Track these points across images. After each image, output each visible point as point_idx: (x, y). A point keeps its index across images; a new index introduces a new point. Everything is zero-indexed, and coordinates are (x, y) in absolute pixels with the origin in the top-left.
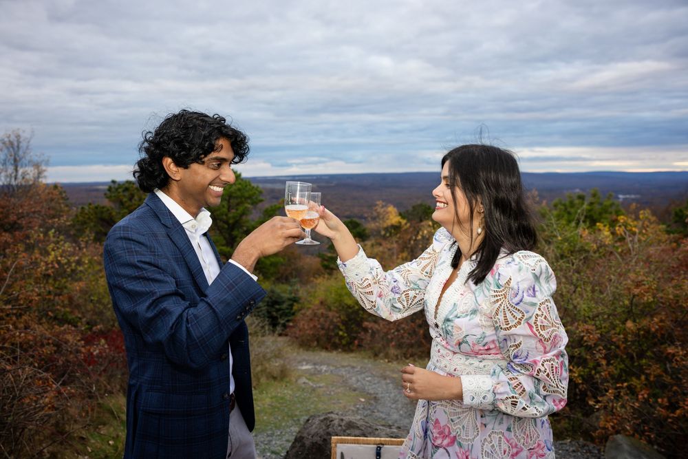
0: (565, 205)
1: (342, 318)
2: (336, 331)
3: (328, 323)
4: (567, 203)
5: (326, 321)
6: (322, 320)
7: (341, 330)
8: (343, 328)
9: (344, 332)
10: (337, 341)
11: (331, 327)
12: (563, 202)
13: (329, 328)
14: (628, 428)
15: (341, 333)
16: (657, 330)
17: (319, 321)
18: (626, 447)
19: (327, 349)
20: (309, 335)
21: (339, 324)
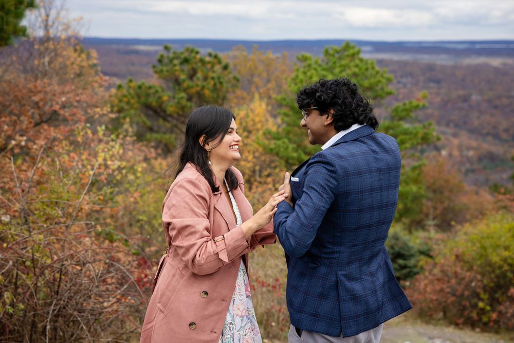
1: (485, 282)
2: (475, 300)
3: (462, 286)
5: (459, 284)
6: (453, 281)
7: (482, 300)
8: (485, 296)
9: (487, 304)
10: (474, 315)
11: (466, 293)
13: (462, 295)
15: (481, 305)
17: (449, 282)
19: (457, 325)
20: (432, 300)
21: (478, 290)
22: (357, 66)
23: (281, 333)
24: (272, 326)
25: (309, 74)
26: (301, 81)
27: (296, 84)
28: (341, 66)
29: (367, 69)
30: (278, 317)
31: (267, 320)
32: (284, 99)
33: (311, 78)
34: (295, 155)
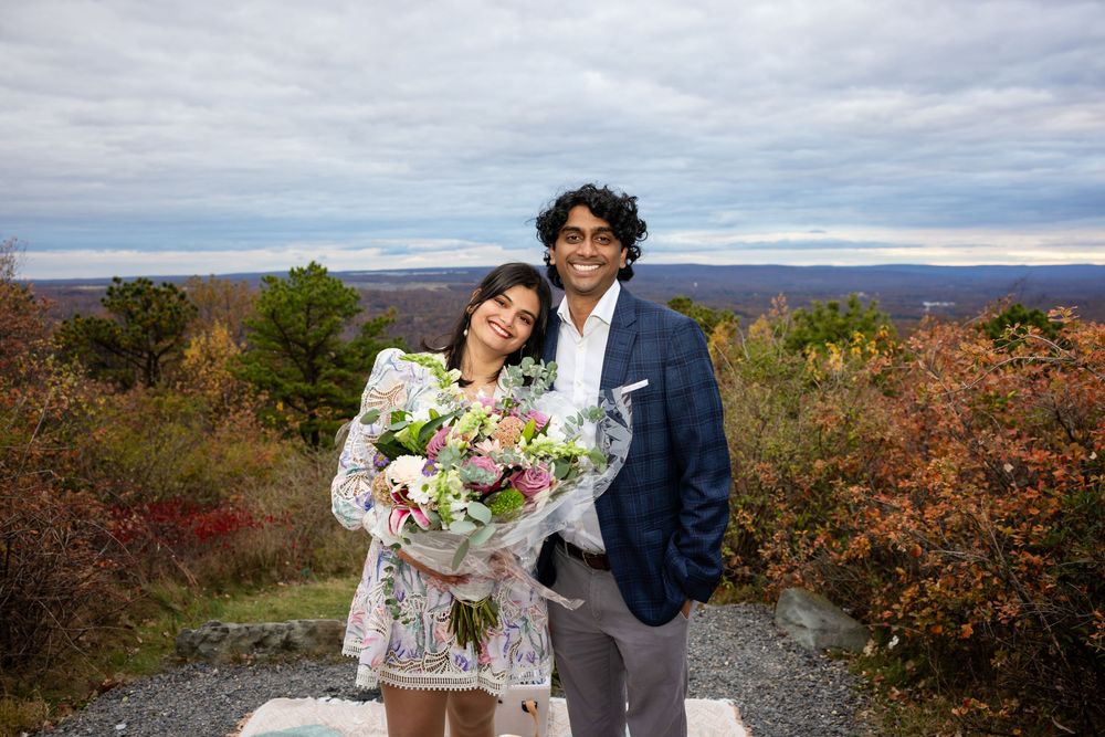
0: (809, 319)
4: (814, 315)
12: (808, 314)
14: (798, 577)
16: (846, 468)
18: (797, 599)
22: (325, 285)
23: (297, 572)
24: (286, 566)
25: (277, 294)
26: (269, 303)
27: (263, 306)
28: (310, 285)
29: (335, 288)
30: (292, 554)
31: (280, 560)
32: (252, 322)
33: (279, 298)
34: (269, 378)
